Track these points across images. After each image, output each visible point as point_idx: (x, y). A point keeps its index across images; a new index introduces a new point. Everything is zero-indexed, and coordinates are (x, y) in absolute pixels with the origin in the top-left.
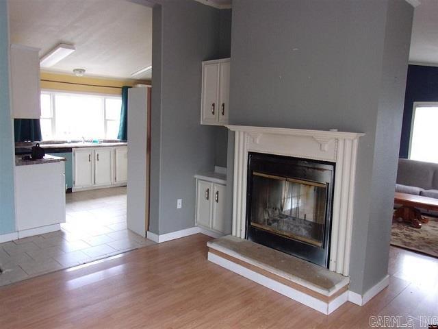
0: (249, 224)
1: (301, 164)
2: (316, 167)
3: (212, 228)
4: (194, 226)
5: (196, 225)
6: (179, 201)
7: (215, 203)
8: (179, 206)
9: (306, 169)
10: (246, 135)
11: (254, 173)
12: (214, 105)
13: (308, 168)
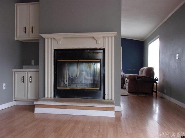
0: (56, 88)
1: (86, 51)
2: (95, 52)
3: (27, 99)
4: (12, 101)
5: (14, 100)
6: (4, 85)
7: (29, 83)
8: (4, 88)
9: (89, 54)
10: (53, 40)
11: (58, 60)
12: (25, 28)
13: (90, 53)
